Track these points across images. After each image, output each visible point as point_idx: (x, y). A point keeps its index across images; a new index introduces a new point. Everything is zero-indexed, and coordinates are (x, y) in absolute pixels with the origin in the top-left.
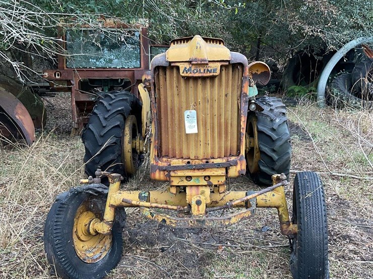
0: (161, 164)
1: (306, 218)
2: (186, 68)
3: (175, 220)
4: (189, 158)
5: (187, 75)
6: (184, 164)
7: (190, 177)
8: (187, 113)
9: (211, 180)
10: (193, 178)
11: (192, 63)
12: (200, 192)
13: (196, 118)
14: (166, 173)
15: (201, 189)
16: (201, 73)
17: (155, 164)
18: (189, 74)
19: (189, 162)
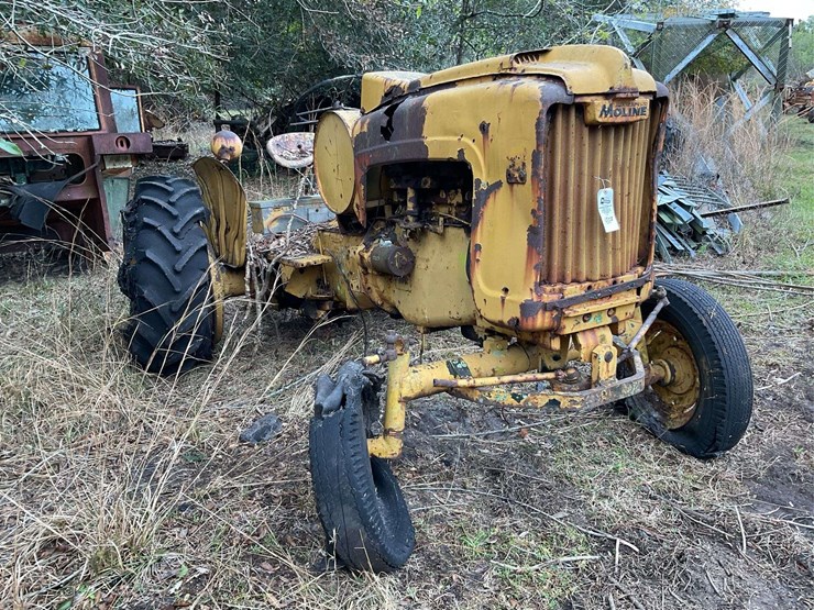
0: (547, 298)
1: (724, 350)
2: (604, 106)
3: (581, 396)
4: (591, 281)
5: (606, 120)
6: (583, 293)
7: (589, 315)
8: (601, 194)
9: (617, 314)
10: (593, 316)
11: (618, 96)
12: (599, 339)
13: (612, 203)
14: (555, 313)
15: (599, 333)
16: (626, 116)
17: (535, 300)
18: (609, 119)
19: (589, 287)
